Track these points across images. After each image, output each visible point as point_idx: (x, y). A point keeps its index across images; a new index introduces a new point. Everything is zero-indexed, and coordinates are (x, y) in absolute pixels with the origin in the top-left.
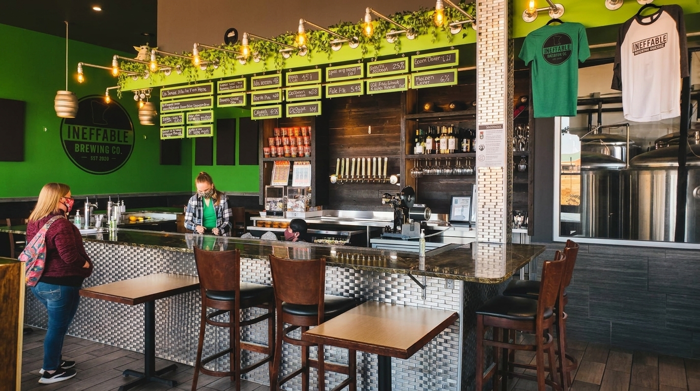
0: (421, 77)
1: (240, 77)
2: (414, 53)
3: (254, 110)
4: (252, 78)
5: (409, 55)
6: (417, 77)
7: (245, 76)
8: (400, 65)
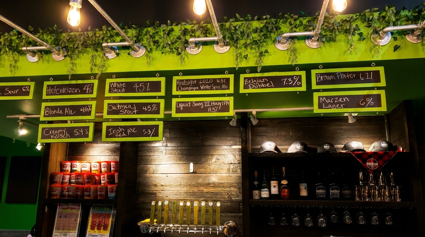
0: (327, 97)
1: (24, 79)
2: (315, 66)
3: (43, 129)
4: (46, 83)
5: (308, 68)
6: (323, 97)
7: (32, 79)
8: (294, 81)
